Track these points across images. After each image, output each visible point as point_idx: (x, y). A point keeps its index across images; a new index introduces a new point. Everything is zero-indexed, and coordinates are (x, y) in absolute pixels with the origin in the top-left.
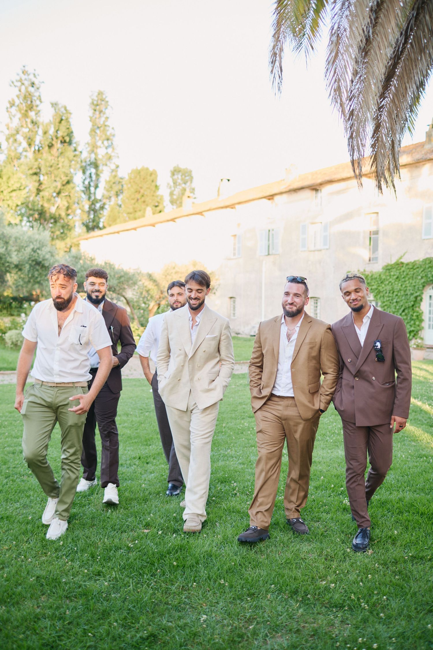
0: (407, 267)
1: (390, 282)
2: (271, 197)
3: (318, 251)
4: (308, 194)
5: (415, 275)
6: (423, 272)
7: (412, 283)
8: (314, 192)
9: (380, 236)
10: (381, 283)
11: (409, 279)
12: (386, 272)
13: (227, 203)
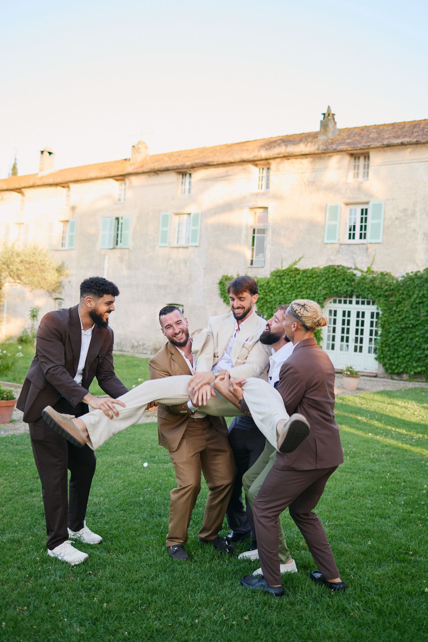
0: (304, 275)
1: (282, 291)
2: (122, 177)
3: (183, 248)
4: (173, 178)
5: (314, 284)
6: (325, 282)
7: (309, 294)
8: (181, 176)
9: (269, 236)
10: (269, 291)
11: (307, 289)
12: (275, 279)
13: (59, 180)
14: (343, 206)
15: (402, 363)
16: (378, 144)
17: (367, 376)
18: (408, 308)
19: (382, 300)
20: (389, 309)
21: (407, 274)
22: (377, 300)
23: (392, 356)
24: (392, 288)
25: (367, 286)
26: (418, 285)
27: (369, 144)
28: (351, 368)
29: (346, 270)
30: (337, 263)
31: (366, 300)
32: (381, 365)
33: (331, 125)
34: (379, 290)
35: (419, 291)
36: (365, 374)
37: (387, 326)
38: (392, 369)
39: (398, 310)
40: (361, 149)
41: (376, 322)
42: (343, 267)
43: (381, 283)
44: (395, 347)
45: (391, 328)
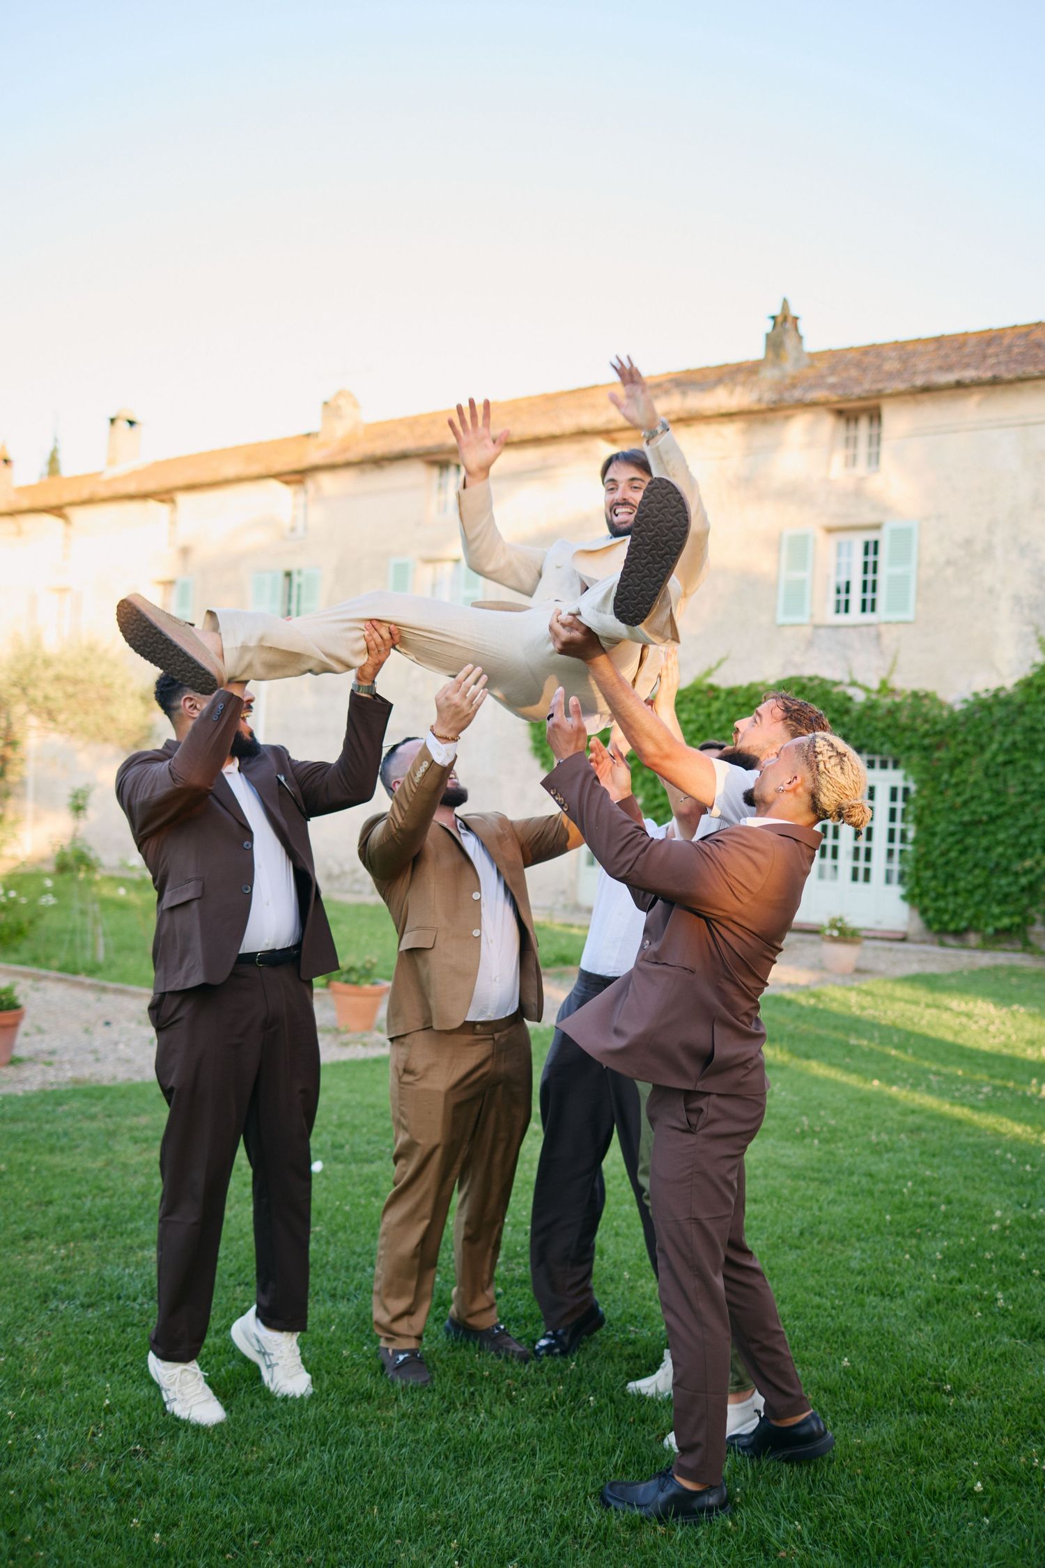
0: (731, 700)
2: (298, 476)
4: (416, 475)
8: (435, 472)
13: (151, 485)
14: (820, 535)
15: (965, 906)
16: (901, 386)
17: (883, 939)
18: (978, 775)
19: (916, 756)
20: (933, 779)
21: (976, 694)
22: (903, 758)
23: (941, 890)
24: (939, 727)
25: (881, 725)
26: (1000, 721)
27: (880, 386)
28: (841, 920)
29: (828, 687)
30: (808, 671)
31: (877, 759)
32: (916, 914)
33: (790, 343)
34: (908, 734)
35: (1005, 734)
36: (878, 935)
37: (928, 820)
38: (940, 922)
39: (954, 780)
40: (860, 398)
41: (904, 811)
42: (823, 682)
43: (914, 718)
44: (949, 869)
45: (937, 824)
